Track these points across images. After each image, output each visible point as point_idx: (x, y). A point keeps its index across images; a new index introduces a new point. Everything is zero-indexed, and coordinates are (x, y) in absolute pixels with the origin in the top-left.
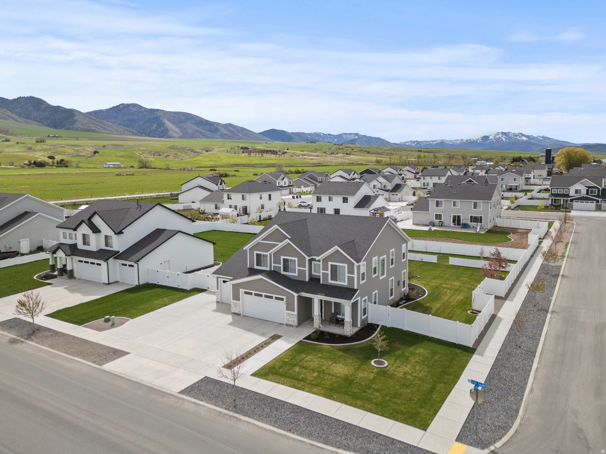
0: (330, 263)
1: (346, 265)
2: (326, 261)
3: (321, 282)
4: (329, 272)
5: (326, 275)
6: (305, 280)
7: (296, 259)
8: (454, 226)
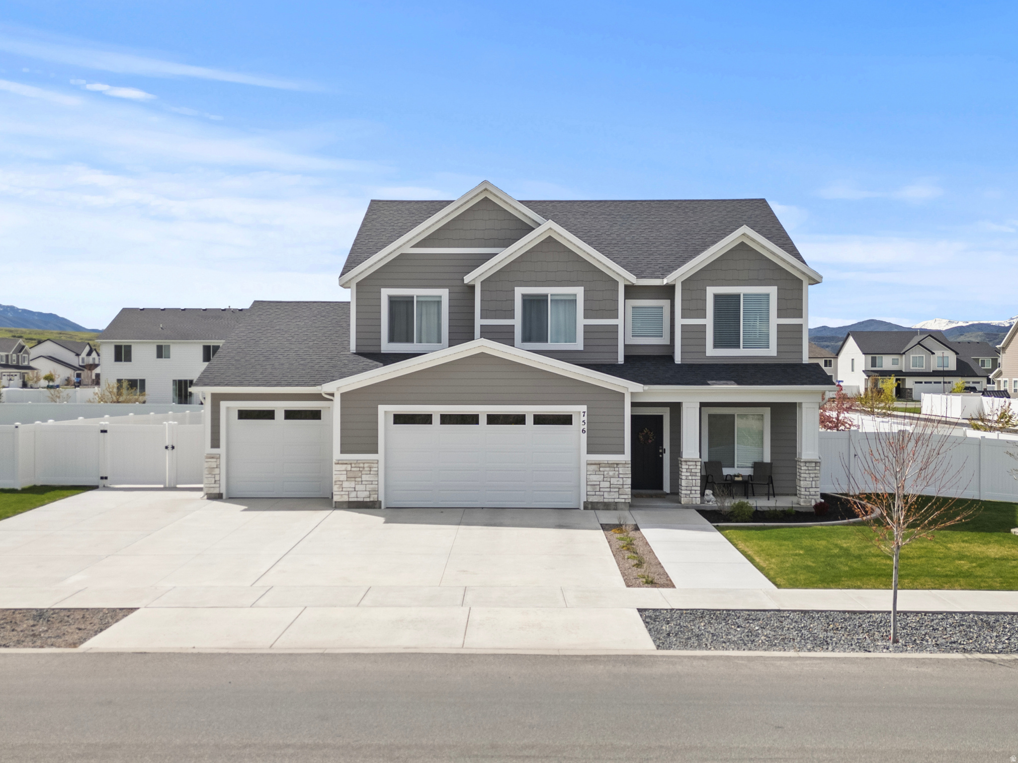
0: (711, 291)
1: (772, 291)
2: (695, 284)
3: (678, 359)
4: (708, 322)
5: (694, 335)
6: (612, 361)
7: (579, 292)
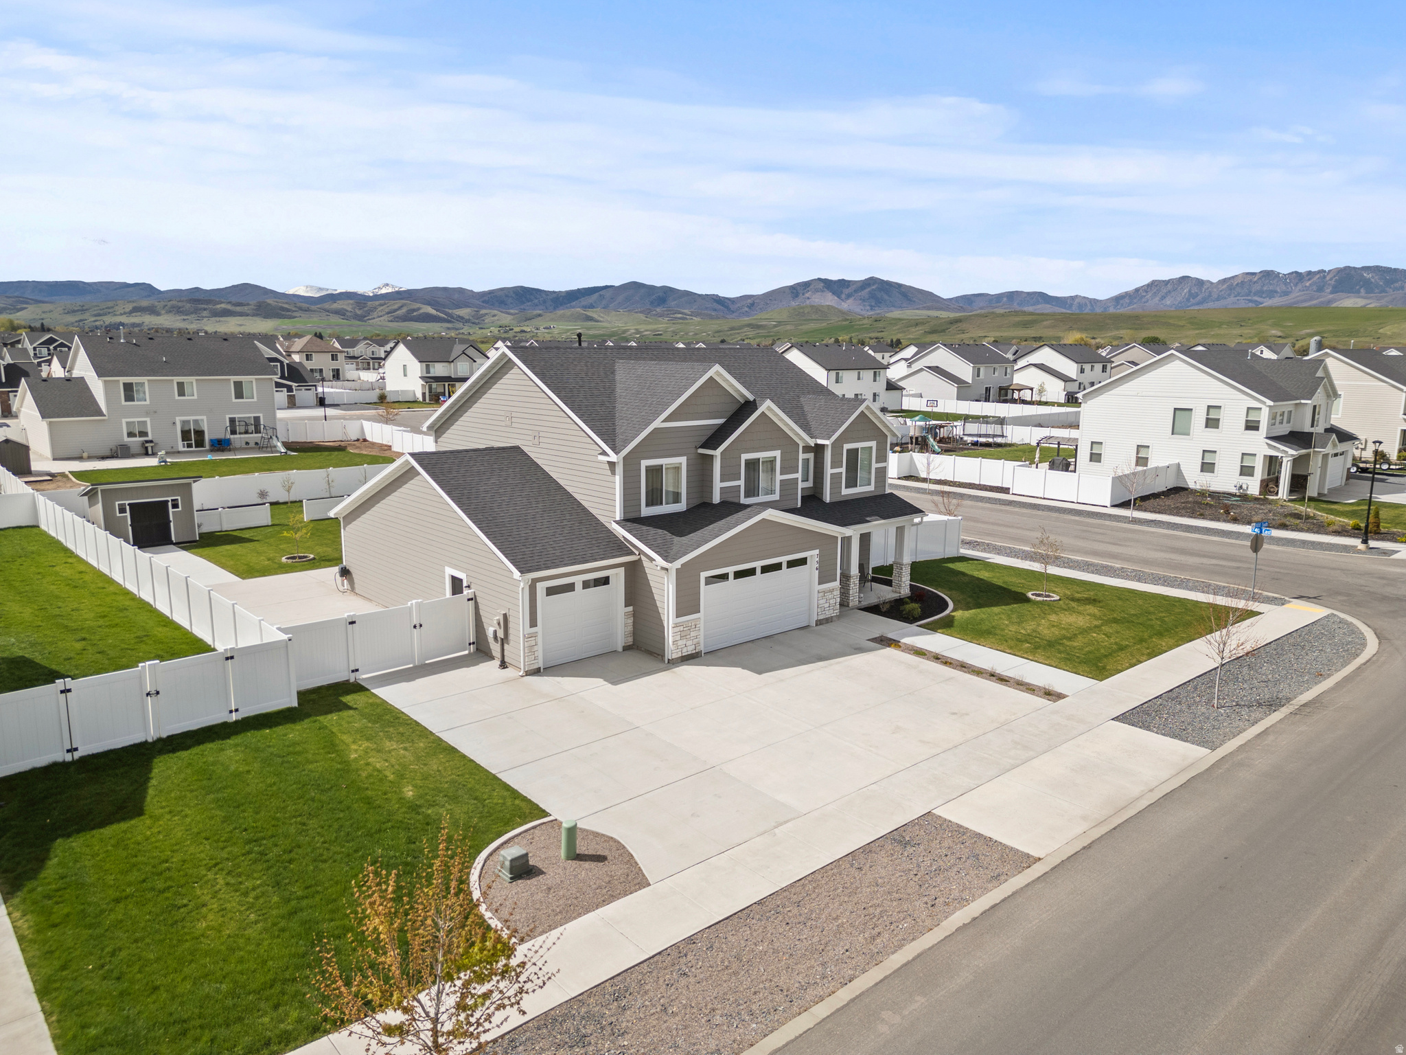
0: (846, 447)
1: (874, 444)
2: (838, 442)
3: (827, 498)
4: (843, 470)
5: (837, 480)
6: (795, 507)
7: (778, 454)
8: (186, 449)
